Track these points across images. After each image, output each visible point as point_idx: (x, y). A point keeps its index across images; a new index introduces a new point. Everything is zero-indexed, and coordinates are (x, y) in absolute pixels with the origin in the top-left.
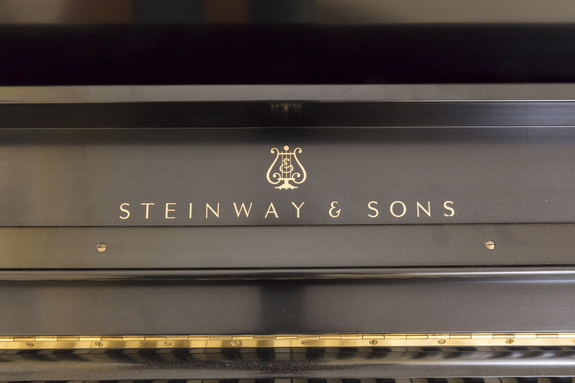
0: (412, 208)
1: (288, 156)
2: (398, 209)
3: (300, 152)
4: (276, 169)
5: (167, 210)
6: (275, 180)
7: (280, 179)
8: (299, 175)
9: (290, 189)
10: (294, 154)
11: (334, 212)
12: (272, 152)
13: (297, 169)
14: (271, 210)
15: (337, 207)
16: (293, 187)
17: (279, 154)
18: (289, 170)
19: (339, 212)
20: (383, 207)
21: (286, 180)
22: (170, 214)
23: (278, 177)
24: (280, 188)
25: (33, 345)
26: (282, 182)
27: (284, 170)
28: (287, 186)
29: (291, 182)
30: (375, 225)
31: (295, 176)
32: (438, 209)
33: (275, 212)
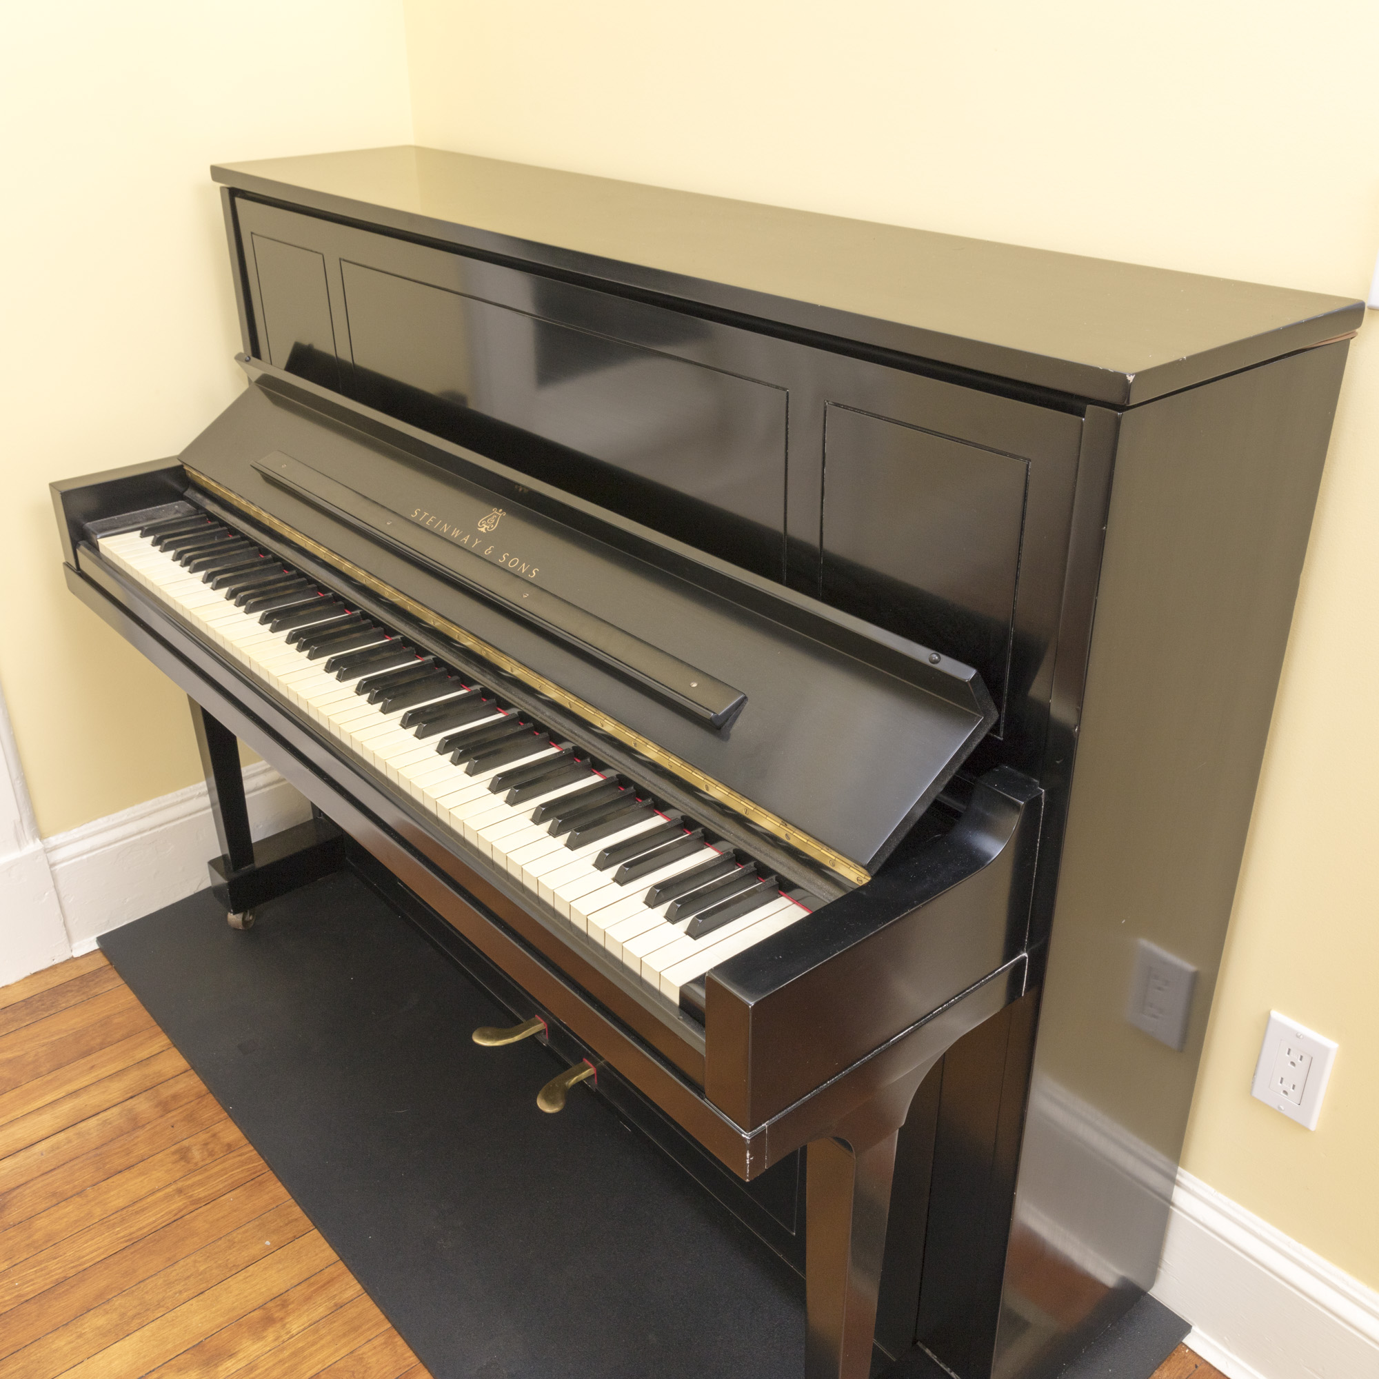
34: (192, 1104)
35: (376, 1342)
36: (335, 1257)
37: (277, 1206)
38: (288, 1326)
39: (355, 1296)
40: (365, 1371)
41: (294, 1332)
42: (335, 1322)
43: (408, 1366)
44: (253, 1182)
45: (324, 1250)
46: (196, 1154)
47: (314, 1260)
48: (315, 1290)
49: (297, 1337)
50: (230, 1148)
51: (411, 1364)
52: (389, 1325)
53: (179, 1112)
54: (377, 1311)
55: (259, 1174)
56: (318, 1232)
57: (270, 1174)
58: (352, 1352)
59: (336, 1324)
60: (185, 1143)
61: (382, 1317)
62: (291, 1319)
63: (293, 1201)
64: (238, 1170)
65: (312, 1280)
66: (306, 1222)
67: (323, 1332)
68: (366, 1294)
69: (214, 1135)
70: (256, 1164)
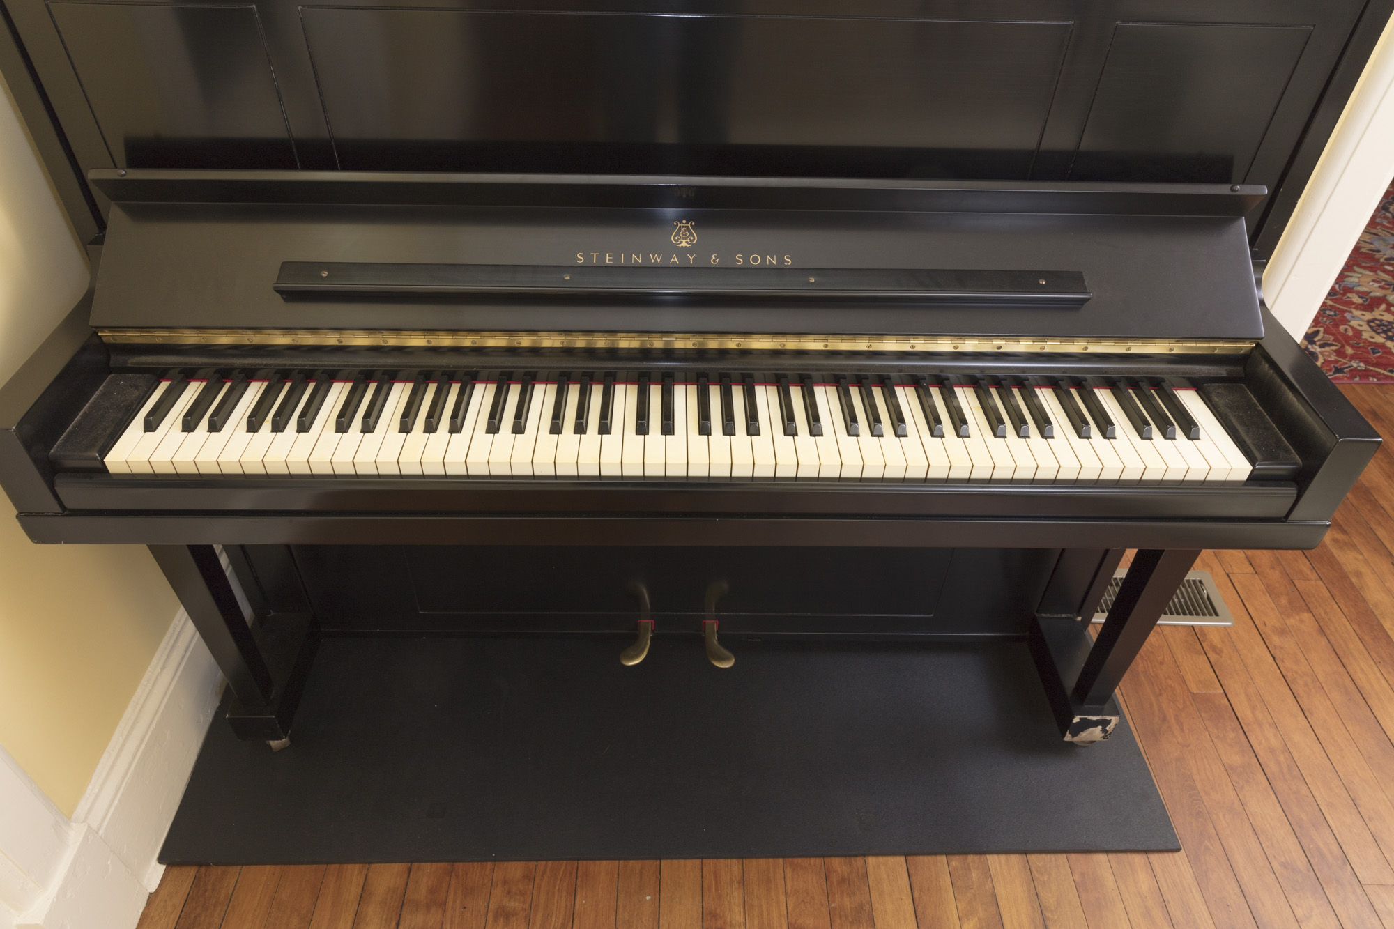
0: (764, 259)
1: (685, 227)
2: (755, 260)
3: (693, 224)
4: (677, 234)
5: (607, 258)
6: (677, 241)
7: (680, 240)
8: (692, 238)
9: (686, 247)
10: (689, 225)
11: (714, 261)
12: (675, 224)
13: (691, 234)
14: (674, 259)
15: (716, 258)
16: (688, 246)
17: (679, 225)
18: (686, 235)
19: (717, 261)
20: (746, 259)
21: (684, 241)
22: (609, 260)
23: (678, 239)
24: (680, 246)
25: (520, 344)
26: (681, 242)
27: (683, 235)
28: (684, 244)
29: (687, 242)
30: (740, 268)
31: (690, 239)
32: (781, 260)
33: (676, 260)
34: (453, 882)
35: (789, 875)
36: (697, 862)
37: (618, 875)
38: (733, 922)
39: (741, 867)
40: (807, 893)
41: (742, 921)
42: (753, 891)
43: (821, 866)
44: (579, 880)
45: (685, 865)
46: (513, 904)
47: (689, 876)
48: (715, 889)
49: (747, 921)
50: (529, 877)
51: (821, 864)
52: (781, 860)
53: (452, 894)
54: (763, 861)
55: (575, 871)
56: (665, 861)
57: (582, 864)
58: (786, 893)
59: (755, 891)
60: (493, 906)
61: (771, 860)
62: (729, 917)
63: (621, 862)
64: (558, 883)
65: (705, 885)
66: (650, 865)
67: (756, 902)
68: (744, 860)
69: (505, 882)
70: (563, 868)
